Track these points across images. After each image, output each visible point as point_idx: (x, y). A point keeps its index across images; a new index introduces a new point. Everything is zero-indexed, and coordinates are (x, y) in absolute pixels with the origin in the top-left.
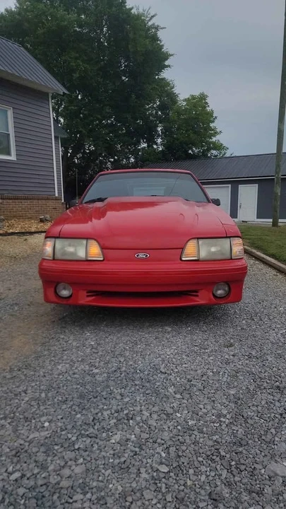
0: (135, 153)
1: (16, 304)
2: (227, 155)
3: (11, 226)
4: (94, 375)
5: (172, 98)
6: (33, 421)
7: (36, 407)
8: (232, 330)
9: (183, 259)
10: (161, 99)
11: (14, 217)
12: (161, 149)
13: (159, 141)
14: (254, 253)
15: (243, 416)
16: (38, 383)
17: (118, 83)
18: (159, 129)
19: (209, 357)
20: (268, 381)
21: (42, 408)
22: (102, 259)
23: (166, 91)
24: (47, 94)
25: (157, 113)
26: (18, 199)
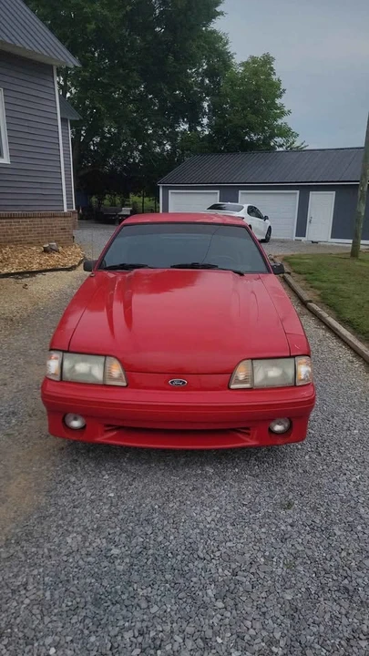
0: (172, 137)
1: (13, 413)
2: (296, 144)
3: (5, 261)
4: (112, 559)
5: (224, 58)
6: (36, 644)
7: (39, 617)
8: (291, 474)
9: (232, 387)
10: (209, 61)
11: (9, 242)
12: (207, 133)
13: (205, 121)
14: (324, 318)
15: (300, 642)
16: (41, 570)
17: (149, 38)
18: (205, 105)
19: (261, 527)
20: (335, 578)
21: (47, 619)
22: (125, 384)
23: (215, 49)
24: (51, 67)
25: (203, 81)
26: (14, 218)
